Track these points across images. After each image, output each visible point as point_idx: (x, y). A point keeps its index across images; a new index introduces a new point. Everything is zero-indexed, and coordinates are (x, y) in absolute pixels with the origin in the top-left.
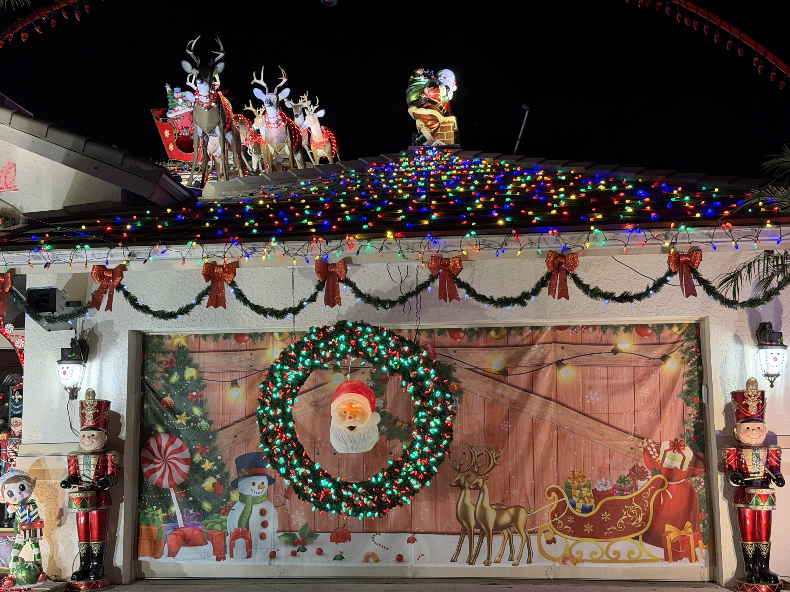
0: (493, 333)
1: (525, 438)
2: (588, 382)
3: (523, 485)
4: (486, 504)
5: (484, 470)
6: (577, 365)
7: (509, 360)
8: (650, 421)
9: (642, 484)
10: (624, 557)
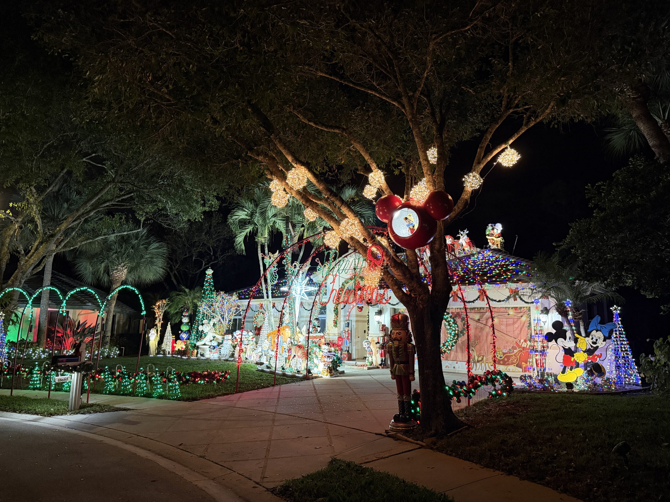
0: (476, 309)
1: (485, 337)
2: (501, 323)
3: (484, 350)
4: (475, 355)
5: (474, 346)
6: (498, 318)
7: (480, 316)
8: (518, 334)
9: (515, 351)
10: (511, 371)
